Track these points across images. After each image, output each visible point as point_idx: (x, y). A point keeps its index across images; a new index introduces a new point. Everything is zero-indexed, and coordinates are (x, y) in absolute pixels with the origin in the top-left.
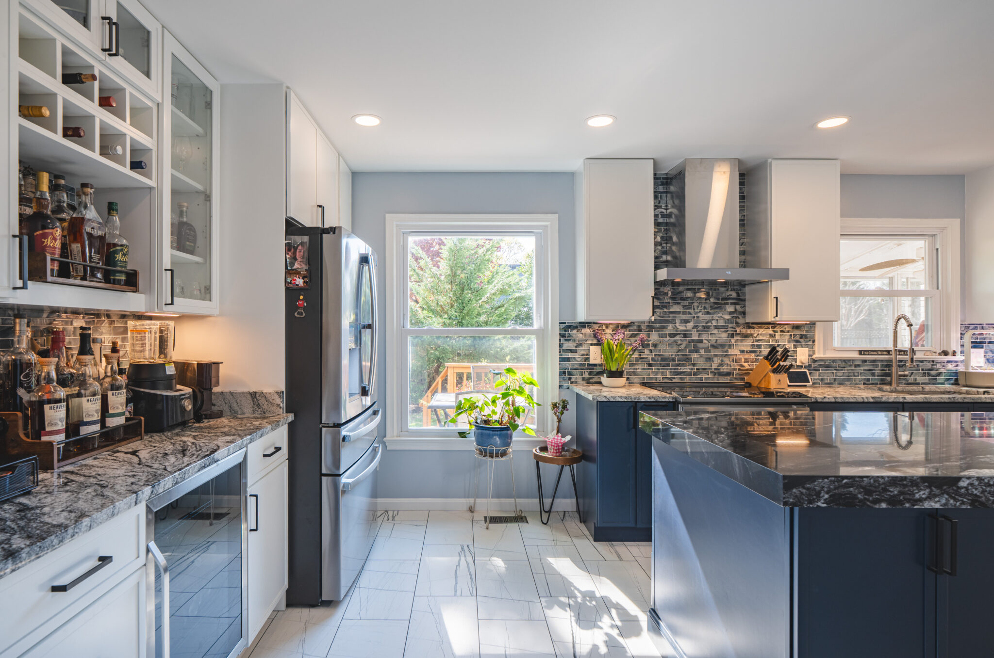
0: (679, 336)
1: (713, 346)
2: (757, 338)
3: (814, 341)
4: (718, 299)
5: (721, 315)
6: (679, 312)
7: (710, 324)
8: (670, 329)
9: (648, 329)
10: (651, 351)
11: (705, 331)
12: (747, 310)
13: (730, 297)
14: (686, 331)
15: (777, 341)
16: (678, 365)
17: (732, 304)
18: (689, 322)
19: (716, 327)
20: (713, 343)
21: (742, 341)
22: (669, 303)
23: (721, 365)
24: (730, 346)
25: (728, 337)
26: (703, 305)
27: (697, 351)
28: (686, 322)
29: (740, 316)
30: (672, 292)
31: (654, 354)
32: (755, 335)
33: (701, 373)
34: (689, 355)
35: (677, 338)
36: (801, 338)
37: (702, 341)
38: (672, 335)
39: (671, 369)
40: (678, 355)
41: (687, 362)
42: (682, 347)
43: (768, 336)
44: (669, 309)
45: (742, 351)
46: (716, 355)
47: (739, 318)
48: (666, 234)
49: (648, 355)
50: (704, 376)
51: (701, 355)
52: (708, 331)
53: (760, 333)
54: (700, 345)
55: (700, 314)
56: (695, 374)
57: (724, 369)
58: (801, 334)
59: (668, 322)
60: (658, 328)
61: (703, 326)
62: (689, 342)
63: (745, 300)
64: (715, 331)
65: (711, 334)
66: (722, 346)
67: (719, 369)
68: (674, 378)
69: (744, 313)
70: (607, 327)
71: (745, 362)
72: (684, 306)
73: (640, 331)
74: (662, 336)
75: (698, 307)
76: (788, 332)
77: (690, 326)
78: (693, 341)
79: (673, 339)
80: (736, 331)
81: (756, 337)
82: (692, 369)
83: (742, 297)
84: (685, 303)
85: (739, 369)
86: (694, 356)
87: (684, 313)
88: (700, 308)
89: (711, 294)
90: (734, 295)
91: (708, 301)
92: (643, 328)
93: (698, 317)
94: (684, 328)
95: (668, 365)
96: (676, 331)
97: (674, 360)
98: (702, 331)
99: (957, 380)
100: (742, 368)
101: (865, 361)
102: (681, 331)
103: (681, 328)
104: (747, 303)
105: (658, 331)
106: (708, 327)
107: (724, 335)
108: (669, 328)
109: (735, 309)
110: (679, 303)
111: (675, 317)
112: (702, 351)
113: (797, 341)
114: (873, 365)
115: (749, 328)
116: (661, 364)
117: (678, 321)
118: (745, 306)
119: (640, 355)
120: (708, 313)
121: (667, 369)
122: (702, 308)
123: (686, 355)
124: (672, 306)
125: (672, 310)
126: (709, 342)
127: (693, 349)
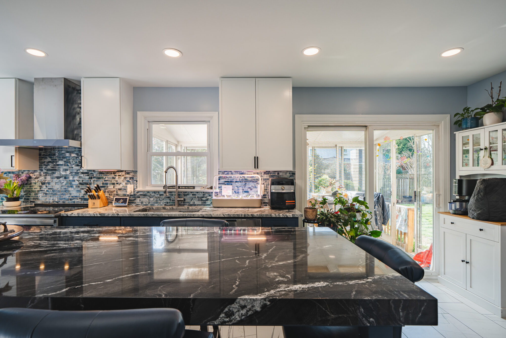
1: (80, 184)
3: (137, 181)
6: (62, 165)
7: (79, 171)
8: (57, 174)
9: (45, 175)
10: (47, 187)
11: (76, 175)
14: (67, 175)
15: (116, 181)
16: (62, 194)
18: (68, 170)
20: (81, 182)
22: (56, 160)
25: (89, 179)
26: (75, 161)
27: (72, 187)
28: (66, 170)
30: (58, 154)
31: (48, 188)
32: (104, 178)
33: (74, 199)
34: (68, 189)
35: (61, 179)
36: (130, 179)
37: (74, 181)
38: (58, 178)
40: (62, 189)
41: (66, 192)
42: (64, 184)
44: (56, 162)
46: (83, 189)
49: (45, 188)
50: (76, 200)
51: (74, 189)
52: (78, 175)
53: (107, 176)
54: (73, 183)
55: (73, 166)
56: (71, 200)
58: (130, 177)
59: (55, 170)
60: (50, 173)
61: (75, 172)
62: (67, 181)
64: (82, 175)
66: (87, 184)
67: (84, 197)
68: (60, 202)
72: (65, 161)
73: (41, 175)
75: (72, 162)
76: (123, 176)
77: (68, 172)
78: (70, 180)
79: (58, 180)
80: (93, 175)
82: (69, 196)
86: (70, 189)
87: (65, 165)
88: (73, 162)
91: (78, 158)
93: (72, 167)
94: (66, 174)
96: (61, 175)
97: (59, 191)
98: (75, 175)
103: (63, 173)
105: (50, 175)
106: (78, 173)
107: (87, 177)
108: (56, 173)
110: (62, 160)
111: (60, 167)
112: (74, 186)
113: (128, 181)
117: (62, 170)
119: (41, 189)
120: (78, 165)
123: (66, 189)
124: (58, 161)
125: (58, 163)
126: (78, 182)
127: (70, 185)
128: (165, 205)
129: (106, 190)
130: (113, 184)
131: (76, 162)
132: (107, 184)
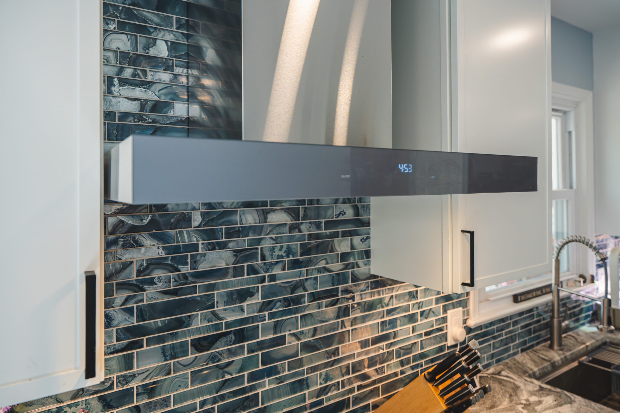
0: (223, 340)
1: (308, 347)
2: (390, 307)
4: (318, 226)
5: (322, 264)
6: (224, 272)
7: (300, 292)
11: (290, 312)
12: (374, 245)
13: (341, 218)
15: (420, 305)
17: (345, 234)
18: (251, 295)
19: (314, 297)
20: (308, 338)
21: (364, 319)
22: (195, 247)
23: (325, 390)
24: (342, 338)
25: (338, 317)
26: (285, 244)
27: (271, 372)
28: (244, 295)
29: (360, 262)
30: (203, 215)
32: (386, 301)
34: (252, 388)
35: (220, 348)
37: (281, 340)
38: (203, 343)
40: (222, 398)
42: (234, 370)
43: (407, 297)
44: (195, 263)
45: (364, 344)
46: (314, 369)
47: (358, 266)
48: (188, 37)
51: (280, 380)
52: (297, 311)
53: (394, 294)
54: (277, 352)
55: (277, 271)
57: (331, 399)
59: (191, 305)
60: (159, 330)
61: (285, 299)
62: (250, 351)
63: (368, 224)
64: (312, 308)
65: (303, 317)
66: (328, 341)
69: (367, 254)
71: (369, 367)
72: (236, 252)
74: (175, 352)
75: (273, 249)
78: (261, 345)
79: (205, 355)
80: (353, 299)
81: (387, 306)
83: (364, 217)
84: (244, 242)
85: (360, 387)
86: (266, 385)
87: (238, 272)
88: (277, 252)
89: (302, 213)
90: (349, 214)
91: (296, 234)
93: (273, 278)
94: (239, 316)
96: (217, 327)
98: (284, 313)
100: (364, 382)
101: (521, 314)
102: (228, 325)
103: (230, 315)
104: (374, 230)
105: (161, 339)
106: (298, 300)
107: (331, 311)
109: (352, 247)
110: (223, 246)
111: (212, 287)
112: (284, 368)
113: (448, 299)
114: (529, 316)
117: (219, 296)
118: (368, 238)
120: (295, 264)
122: (282, 253)
123: (244, 391)
124: (205, 255)
125: (203, 267)
126: (299, 339)
127: (261, 367)
128: (523, 351)
129: (394, 348)
130: (412, 318)
131: (288, 247)
132: (393, 323)
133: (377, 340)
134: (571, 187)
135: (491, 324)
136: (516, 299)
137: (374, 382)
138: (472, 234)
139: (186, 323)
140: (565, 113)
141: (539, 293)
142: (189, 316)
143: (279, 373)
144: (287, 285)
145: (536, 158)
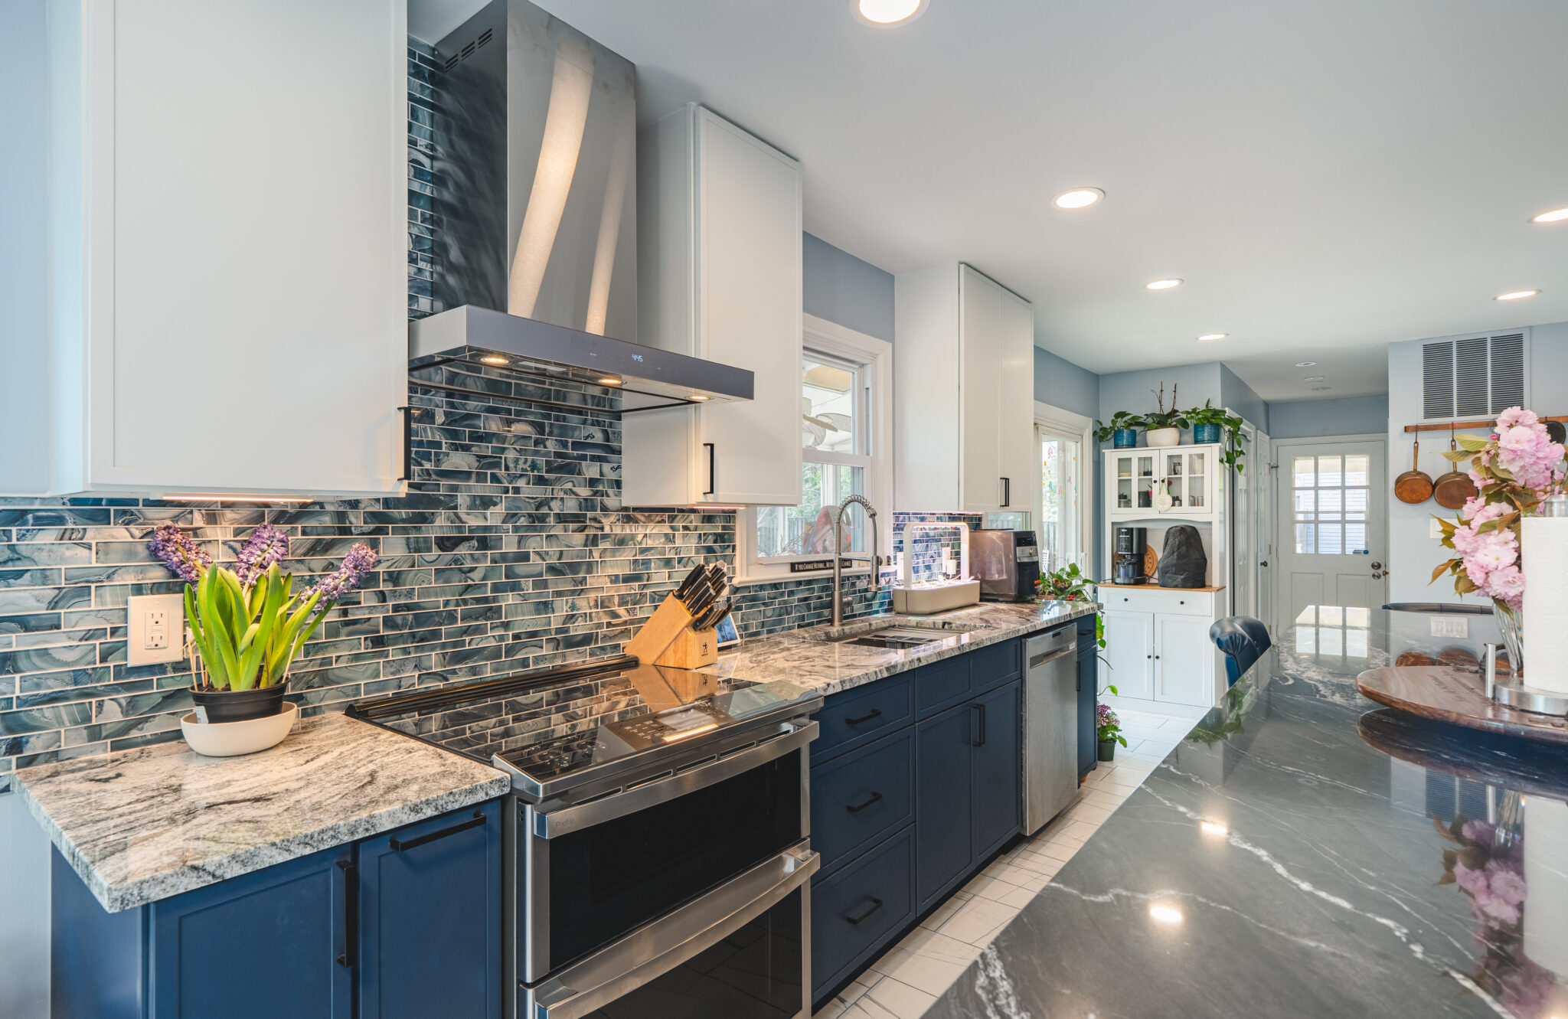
0: (466, 544)
1: (552, 569)
2: (644, 546)
3: (734, 547)
4: (564, 445)
5: (569, 486)
6: (467, 475)
7: (544, 510)
8: (441, 524)
9: (372, 526)
10: (382, 597)
11: (535, 529)
12: (626, 475)
13: (589, 441)
14: (486, 529)
15: (677, 550)
16: (466, 631)
17: (594, 458)
18: (495, 504)
19: (561, 518)
20: (554, 561)
21: (614, 552)
22: (438, 445)
23: (571, 618)
24: (590, 567)
25: (586, 545)
26: (530, 458)
27: (515, 587)
28: (486, 503)
29: (610, 491)
30: (446, 414)
31: (390, 603)
32: (640, 538)
33: (525, 646)
34: (495, 599)
35: (462, 550)
36: (715, 542)
37: (525, 557)
38: (446, 544)
39: (444, 646)
40: (465, 602)
41: (487, 619)
42: (476, 576)
43: (663, 540)
44: (438, 461)
45: (615, 579)
46: (559, 594)
47: (608, 496)
49: (371, 608)
50: (531, 654)
51: (524, 597)
52: (542, 529)
53: (648, 532)
54: (521, 568)
55: (521, 483)
56: (510, 651)
57: (578, 629)
58: (715, 534)
59: (435, 502)
60: (403, 521)
61: (530, 515)
62: (494, 561)
63: (620, 453)
64: (558, 530)
65: (548, 537)
66: (574, 567)
67: (567, 630)
68: (454, 672)
69: (618, 484)
70: (212, 518)
71: (619, 606)
72: (480, 457)
73: (346, 531)
74: (419, 546)
75: (516, 461)
76: (696, 528)
77: (494, 516)
78: (504, 557)
79: (448, 555)
80: (602, 529)
81: (640, 543)
82: (502, 638)
83: (614, 444)
84: (487, 448)
85: (609, 625)
86: (509, 599)
87: (481, 478)
88: (521, 465)
89: (547, 430)
90: (599, 438)
91: (541, 448)
92: (356, 520)
93: (517, 490)
94: (483, 523)
95: (436, 635)
96: (460, 529)
97: (451, 617)
98: (528, 528)
99: (891, 603)
100: (614, 621)
101: (799, 583)
102: (471, 530)
103: (473, 521)
104: (625, 459)
105: (405, 530)
106: (543, 518)
107: (579, 538)
108: (438, 523)
109: (602, 474)
110: (466, 448)
111: (455, 488)
112: (528, 585)
113: (710, 550)
114: (809, 589)
115: (629, 519)
116: (413, 635)
117: (462, 499)
118: (619, 467)
119: (345, 613)
120: (541, 481)
121: (433, 648)
122: (526, 467)
123: (486, 600)
124: (447, 454)
125: (446, 466)
126: (544, 560)
127: (504, 580)
128: (799, 626)
129: (648, 591)
130: (668, 563)
131: (533, 462)
132: (646, 563)
133: (627, 579)
134: (868, 454)
135: (762, 587)
136: (794, 567)
137: (625, 623)
138: (712, 446)
139: (429, 520)
140: (862, 365)
141: (821, 566)
142: (433, 513)
143: (523, 590)
144: (532, 501)
145: (752, 373)
